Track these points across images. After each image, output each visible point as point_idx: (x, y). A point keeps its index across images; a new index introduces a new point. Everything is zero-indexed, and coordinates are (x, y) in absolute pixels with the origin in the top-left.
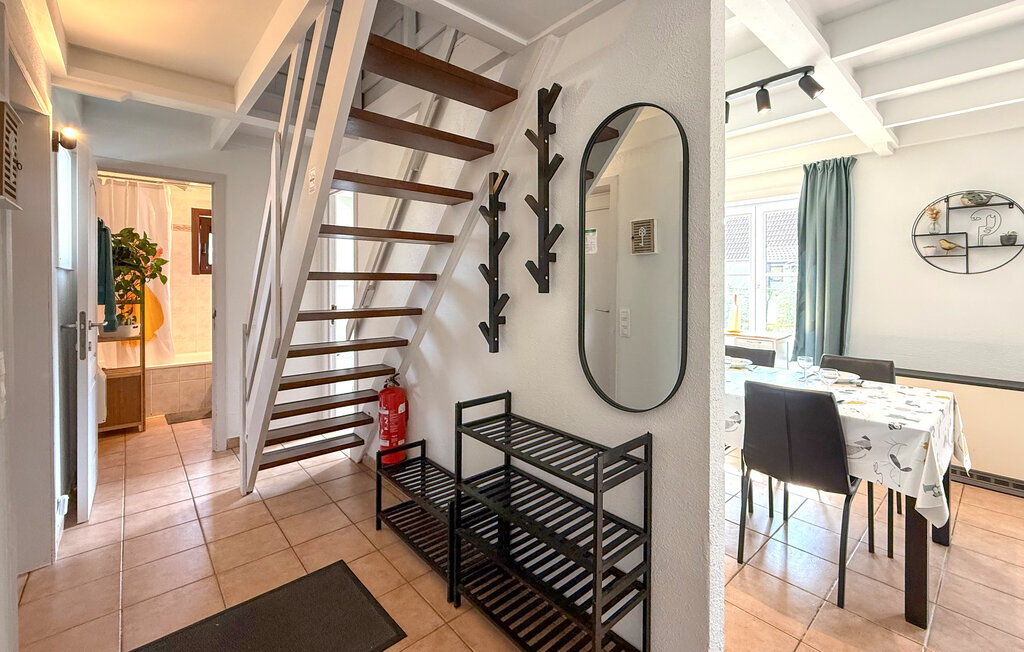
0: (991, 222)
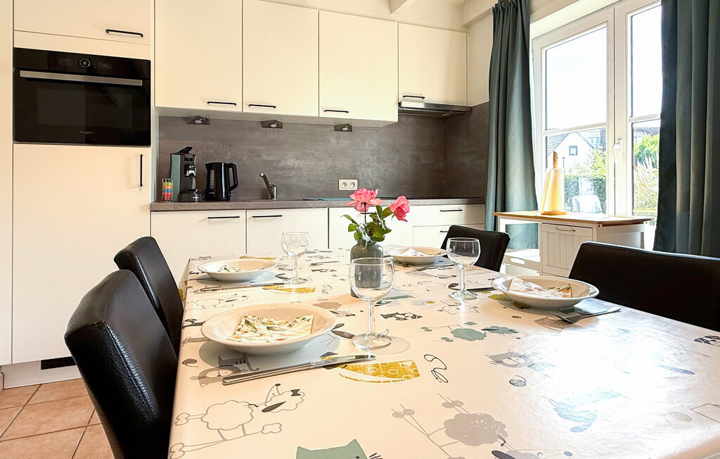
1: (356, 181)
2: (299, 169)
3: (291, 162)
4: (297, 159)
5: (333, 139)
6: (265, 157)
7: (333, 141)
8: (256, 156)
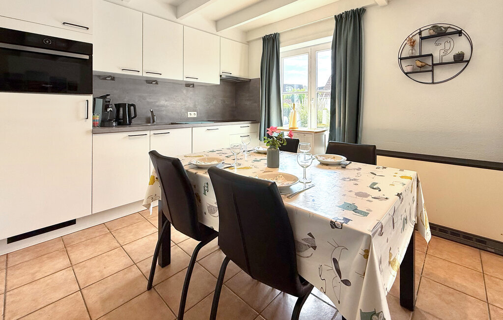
0: (447, 45)
1: (196, 113)
2: (166, 106)
3: (163, 102)
4: (166, 101)
5: (184, 90)
6: (148, 100)
7: (185, 92)
8: (143, 99)
